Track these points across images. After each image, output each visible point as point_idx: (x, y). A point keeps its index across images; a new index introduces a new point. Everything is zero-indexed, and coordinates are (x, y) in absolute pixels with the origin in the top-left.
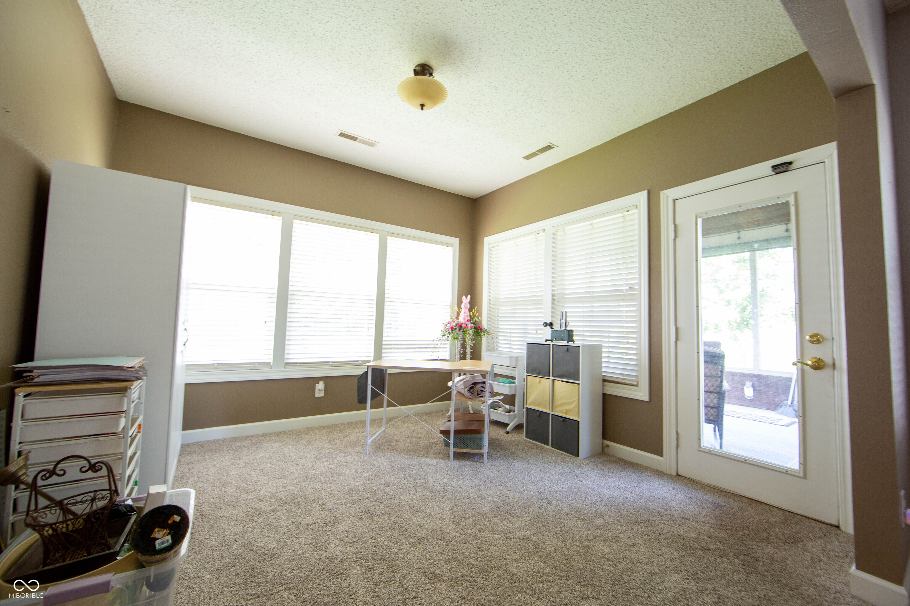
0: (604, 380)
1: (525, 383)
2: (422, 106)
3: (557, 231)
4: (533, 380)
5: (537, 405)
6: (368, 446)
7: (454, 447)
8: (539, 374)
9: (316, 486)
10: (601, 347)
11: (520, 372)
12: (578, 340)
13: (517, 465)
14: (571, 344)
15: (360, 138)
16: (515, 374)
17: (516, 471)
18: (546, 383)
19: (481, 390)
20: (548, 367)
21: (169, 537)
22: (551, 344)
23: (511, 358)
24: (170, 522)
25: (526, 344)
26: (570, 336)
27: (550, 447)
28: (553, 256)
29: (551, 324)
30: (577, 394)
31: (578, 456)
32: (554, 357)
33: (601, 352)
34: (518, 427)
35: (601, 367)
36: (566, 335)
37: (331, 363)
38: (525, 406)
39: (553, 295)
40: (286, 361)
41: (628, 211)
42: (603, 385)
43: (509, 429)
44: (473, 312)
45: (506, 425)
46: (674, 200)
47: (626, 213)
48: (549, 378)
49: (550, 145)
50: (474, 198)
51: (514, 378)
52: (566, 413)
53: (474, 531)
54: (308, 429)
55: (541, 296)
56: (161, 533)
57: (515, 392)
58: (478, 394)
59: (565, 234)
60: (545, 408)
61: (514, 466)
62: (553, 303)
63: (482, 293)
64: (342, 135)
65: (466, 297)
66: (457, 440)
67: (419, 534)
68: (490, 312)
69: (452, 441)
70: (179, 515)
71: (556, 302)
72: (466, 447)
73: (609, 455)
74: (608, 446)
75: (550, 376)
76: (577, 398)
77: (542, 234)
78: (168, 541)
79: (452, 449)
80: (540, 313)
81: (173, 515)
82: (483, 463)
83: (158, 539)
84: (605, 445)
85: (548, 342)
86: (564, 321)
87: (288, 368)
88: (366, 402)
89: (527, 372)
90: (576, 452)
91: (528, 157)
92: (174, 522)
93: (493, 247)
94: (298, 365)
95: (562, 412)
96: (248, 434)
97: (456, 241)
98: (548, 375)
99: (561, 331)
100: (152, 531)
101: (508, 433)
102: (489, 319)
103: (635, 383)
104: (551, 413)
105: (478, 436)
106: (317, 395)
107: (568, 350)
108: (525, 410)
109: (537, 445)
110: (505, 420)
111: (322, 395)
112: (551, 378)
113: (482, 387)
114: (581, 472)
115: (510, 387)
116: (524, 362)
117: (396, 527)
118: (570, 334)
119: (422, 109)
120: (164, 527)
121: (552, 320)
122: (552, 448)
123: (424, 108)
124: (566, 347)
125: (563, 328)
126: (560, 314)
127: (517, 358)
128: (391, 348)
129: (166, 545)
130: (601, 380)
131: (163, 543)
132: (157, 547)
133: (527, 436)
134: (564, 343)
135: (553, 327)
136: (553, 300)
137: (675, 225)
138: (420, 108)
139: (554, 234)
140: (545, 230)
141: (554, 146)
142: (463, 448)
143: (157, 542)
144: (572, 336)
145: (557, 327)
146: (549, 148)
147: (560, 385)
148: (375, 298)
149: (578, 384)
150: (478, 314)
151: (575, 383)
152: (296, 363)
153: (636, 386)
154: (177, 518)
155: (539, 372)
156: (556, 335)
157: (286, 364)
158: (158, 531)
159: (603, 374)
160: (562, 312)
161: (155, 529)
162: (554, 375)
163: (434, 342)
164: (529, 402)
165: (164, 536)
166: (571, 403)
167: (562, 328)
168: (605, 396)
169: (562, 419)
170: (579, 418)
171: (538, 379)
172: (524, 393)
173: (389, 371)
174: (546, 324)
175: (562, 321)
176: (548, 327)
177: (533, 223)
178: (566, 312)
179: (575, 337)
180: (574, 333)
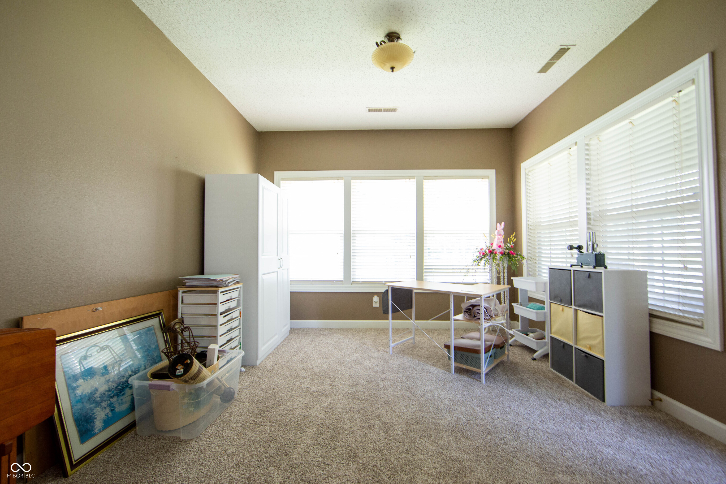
0: (651, 315)
1: (550, 309)
2: (392, 68)
3: (590, 141)
4: (557, 308)
5: (562, 335)
6: (391, 348)
7: (455, 361)
8: (561, 301)
9: (339, 369)
10: (646, 273)
11: (545, 297)
12: (612, 265)
13: (515, 391)
15: (382, 108)
16: (545, 300)
17: (508, 397)
18: (569, 311)
19: (478, 313)
20: (569, 295)
21: (182, 370)
22: (572, 269)
24: (185, 362)
25: (548, 268)
26: (600, 260)
27: (573, 383)
28: (587, 169)
29: (580, 248)
30: (601, 328)
31: (604, 400)
32: (575, 283)
33: (646, 280)
34: (545, 356)
35: (647, 299)
36: (596, 260)
37: (384, 282)
38: (551, 335)
39: (588, 214)
40: (352, 280)
41: (680, 91)
42: (650, 322)
43: (535, 355)
44: (511, 238)
45: (534, 351)
47: (677, 95)
48: (571, 306)
49: (562, 47)
50: (511, 127)
52: (590, 349)
53: (416, 435)
54: (367, 329)
55: (576, 216)
56: (180, 367)
57: (545, 319)
58: (475, 317)
59: (600, 141)
60: (569, 339)
61: (511, 392)
62: (588, 223)
63: (521, 218)
64: (370, 110)
65: (500, 224)
66: (458, 356)
67: (373, 422)
68: (529, 237)
69: (452, 356)
70: (190, 360)
71: (592, 222)
72: (467, 364)
73: (660, 411)
74: (661, 400)
75: (571, 305)
76: (601, 332)
77: (575, 148)
78: (182, 372)
79: (453, 364)
80: (576, 235)
81: (187, 359)
82: (480, 381)
83: (178, 369)
84: (655, 397)
86: (591, 243)
87: (354, 285)
88: (388, 313)
89: (550, 299)
90: (601, 396)
91: (544, 69)
92: (187, 363)
93: (529, 172)
94: (361, 283)
95: (585, 346)
96: (331, 327)
97: (492, 173)
98: (570, 304)
99: (591, 255)
100: (177, 365)
101: (534, 359)
102: (529, 244)
103: (700, 324)
104: (574, 346)
106: (374, 305)
107: (589, 276)
109: (560, 378)
110: (534, 347)
111: (378, 305)
112: (573, 307)
114: (593, 419)
115: (537, 313)
116: (549, 288)
117: (362, 412)
118: (601, 257)
119: (393, 71)
120: (182, 365)
122: (576, 385)
123: (394, 70)
124: (588, 274)
125: (593, 250)
128: (432, 272)
129: (180, 373)
130: (648, 315)
131: (179, 372)
132: (177, 374)
133: (553, 366)
135: (581, 251)
136: (589, 219)
138: (391, 70)
139: (587, 145)
140: (577, 143)
141: (569, 47)
142: (464, 364)
143: (178, 371)
144: (603, 260)
146: (562, 51)
147: (583, 316)
148: (415, 232)
149: (602, 316)
150: (515, 239)
151: (598, 316)
152: (359, 282)
153: (701, 327)
154: (189, 361)
155: (561, 300)
156: (582, 259)
157: (353, 282)
158: (180, 366)
159: (650, 307)
161: (178, 364)
162: (576, 304)
163: (468, 267)
164: (553, 330)
165: (181, 369)
166: (596, 338)
167: (589, 251)
168: (652, 335)
169: (583, 354)
170: (604, 355)
171: (561, 307)
172: (551, 321)
173: (415, 291)
174: (571, 248)
175: (589, 243)
176: (575, 251)
177: (564, 137)
178: (595, 233)
179: (607, 262)
180: (606, 256)
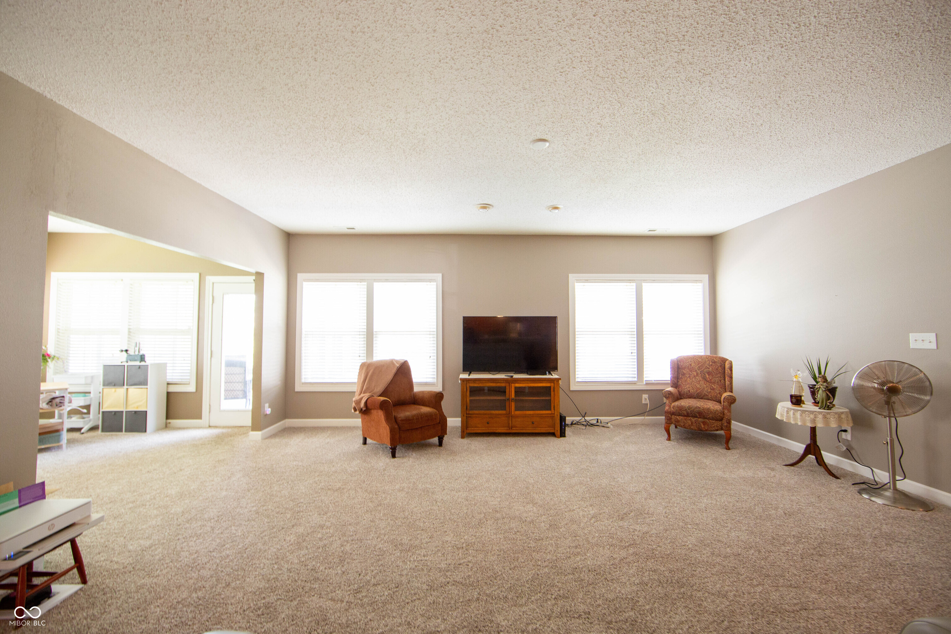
0: (168, 384)
1: (101, 395)
3: (134, 283)
4: (109, 391)
5: (112, 408)
8: (115, 385)
10: (167, 363)
11: (96, 387)
12: (149, 361)
14: (143, 363)
16: (91, 389)
18: (121, 391)
19: (60, 403)
20: (123, 380)
22: (126, 364)
23: (86, 377)
25: (102, 366)
26: (142, 358)
27: (123, 433)
28: (130, 300)
29: (127, 351)
30: (146, 395)
31: (146, 432)
32: (128, 373)
33: (167, 367)
34: (94, 428)
35: (166, 376)
36: (139, 358)
38: (101, 410)
39: (129, 329)
42: (167, 387)
43: (83, 431)
46: (213, 283)
51: (90, 393)
52: (138, 408)
55: (118, 328)
57: (91, 403)
59: (140, 287)
60: (120, 408)
62: (129, 335)
71: (131, 334)
73: (170, 428)
74: (170, 423)
76: (145, 397)
77: (120, 282)
84: (168, 422)
85: (123, 364)
86: (137, 349)
89: (103, 386)
90: (144, 430)
95: (133, 408)
98: (123, 385)
99: (135, 355)
101: (83, 433)
103: (188, 383)
104: (125, 410)
105: (57, 434)
107: (139, 368)
108: (101, 415)
109: (112, 434)
110: (80, 426)
112: (125, 387)
113: (61, 400)
114: (146, 438)
115: (85, 399)
116: (101, 379)
118: (143, 357)
121: (128, 347)
122: (125, 433)
124: (138, 366)
125: (137, 353)
126: (134, 345)
127: (92, 377)
130: (166, 384)
133: (102, 432)
134: (138, 363)
136: (129, 332)
137: (213, 297)
139: (131, 284)
140: (123, 281)
144: (144, 358)
145: (131, 352)
147: (133, 391)
149: (147, 388)
151: (144, 388)
153: (189, 384)
156: (131, 358)
159: (168, 380)
160: (136, 343)
162: (128, 385)
164: (104, 407)
166: (141, 401)
168: (168, 393)
169: (134, 413)
170: (147, 409)
171: (113, 390)
172: (100, 403)
174: (122, 351)
175: (136, 348)
176: (124, 353)
177: (119, 271)
178: (139, 343)
179: (146, 359)
180: (146, 356)
